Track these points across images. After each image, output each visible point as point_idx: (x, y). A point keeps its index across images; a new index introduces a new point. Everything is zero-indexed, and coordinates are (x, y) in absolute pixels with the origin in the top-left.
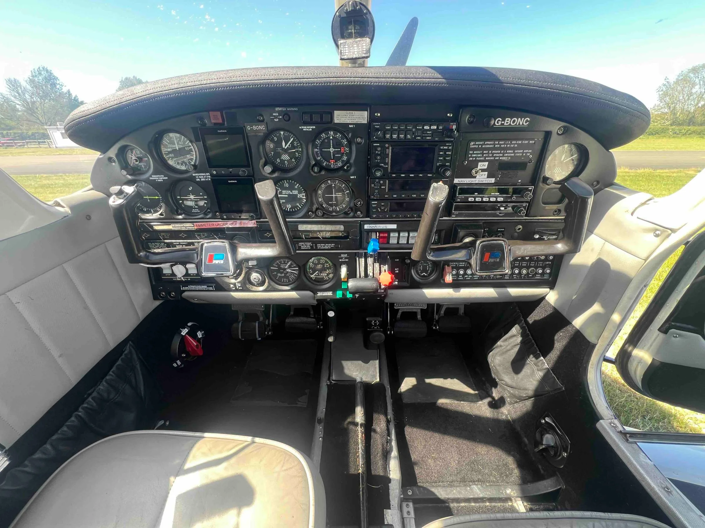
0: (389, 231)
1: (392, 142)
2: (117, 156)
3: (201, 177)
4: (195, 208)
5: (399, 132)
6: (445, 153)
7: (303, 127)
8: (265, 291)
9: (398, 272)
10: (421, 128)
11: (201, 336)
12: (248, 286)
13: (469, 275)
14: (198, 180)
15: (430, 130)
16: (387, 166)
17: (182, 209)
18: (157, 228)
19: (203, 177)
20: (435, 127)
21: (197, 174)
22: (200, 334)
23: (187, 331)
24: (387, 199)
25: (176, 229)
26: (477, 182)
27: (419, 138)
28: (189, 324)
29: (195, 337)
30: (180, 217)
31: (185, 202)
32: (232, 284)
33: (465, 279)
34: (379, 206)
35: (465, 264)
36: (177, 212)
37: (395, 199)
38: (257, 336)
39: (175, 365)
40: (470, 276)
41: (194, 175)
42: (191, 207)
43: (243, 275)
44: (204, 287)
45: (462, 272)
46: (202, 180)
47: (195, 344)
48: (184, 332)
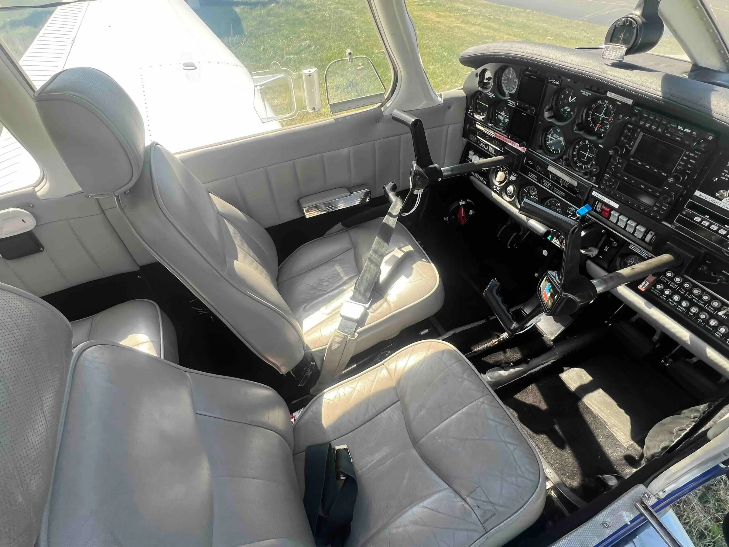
0: (612, 208)
1: (643, 129)
2: (480, 73)
3: (511, 103)
4: (502, 123)
5: (652, 123)
6: (689, 159)
7: (583, 91)
8: (509, 202)
9: (607, 250)
10: (675, 126)
11: (471, 214)
12: (502, 193)
13: (674, 301)
14: (509, 105)
15: (683, 132)
16: (631, 149)
17: (495, 120)
18: (478, 126)
19: (512, 104)
20: (689, 131)
21: (509, 101)
22: (471, 212)
23: (464, 203)
24: (617, 177)
25: (485, 132)
26: (721, 206)
27: (669, 135)
28: (468, 200)
29: (467, 212)
30: (490, 125)
31: (499, 115)
32: (496, 186)
33: (667, 302)
34: (609, 180)
35: (677, 288)
36: (491, 120)
37: (624, 180)
38: (508, 244)
39: (445, 218)
40: (675, 303)
41: (508, 100)
42: (500, 121)
43: (504, 183)
44: (482, 179)
45: (667, 292)
46: (511, 106)
47: (463, 215)
48: (462, 203)
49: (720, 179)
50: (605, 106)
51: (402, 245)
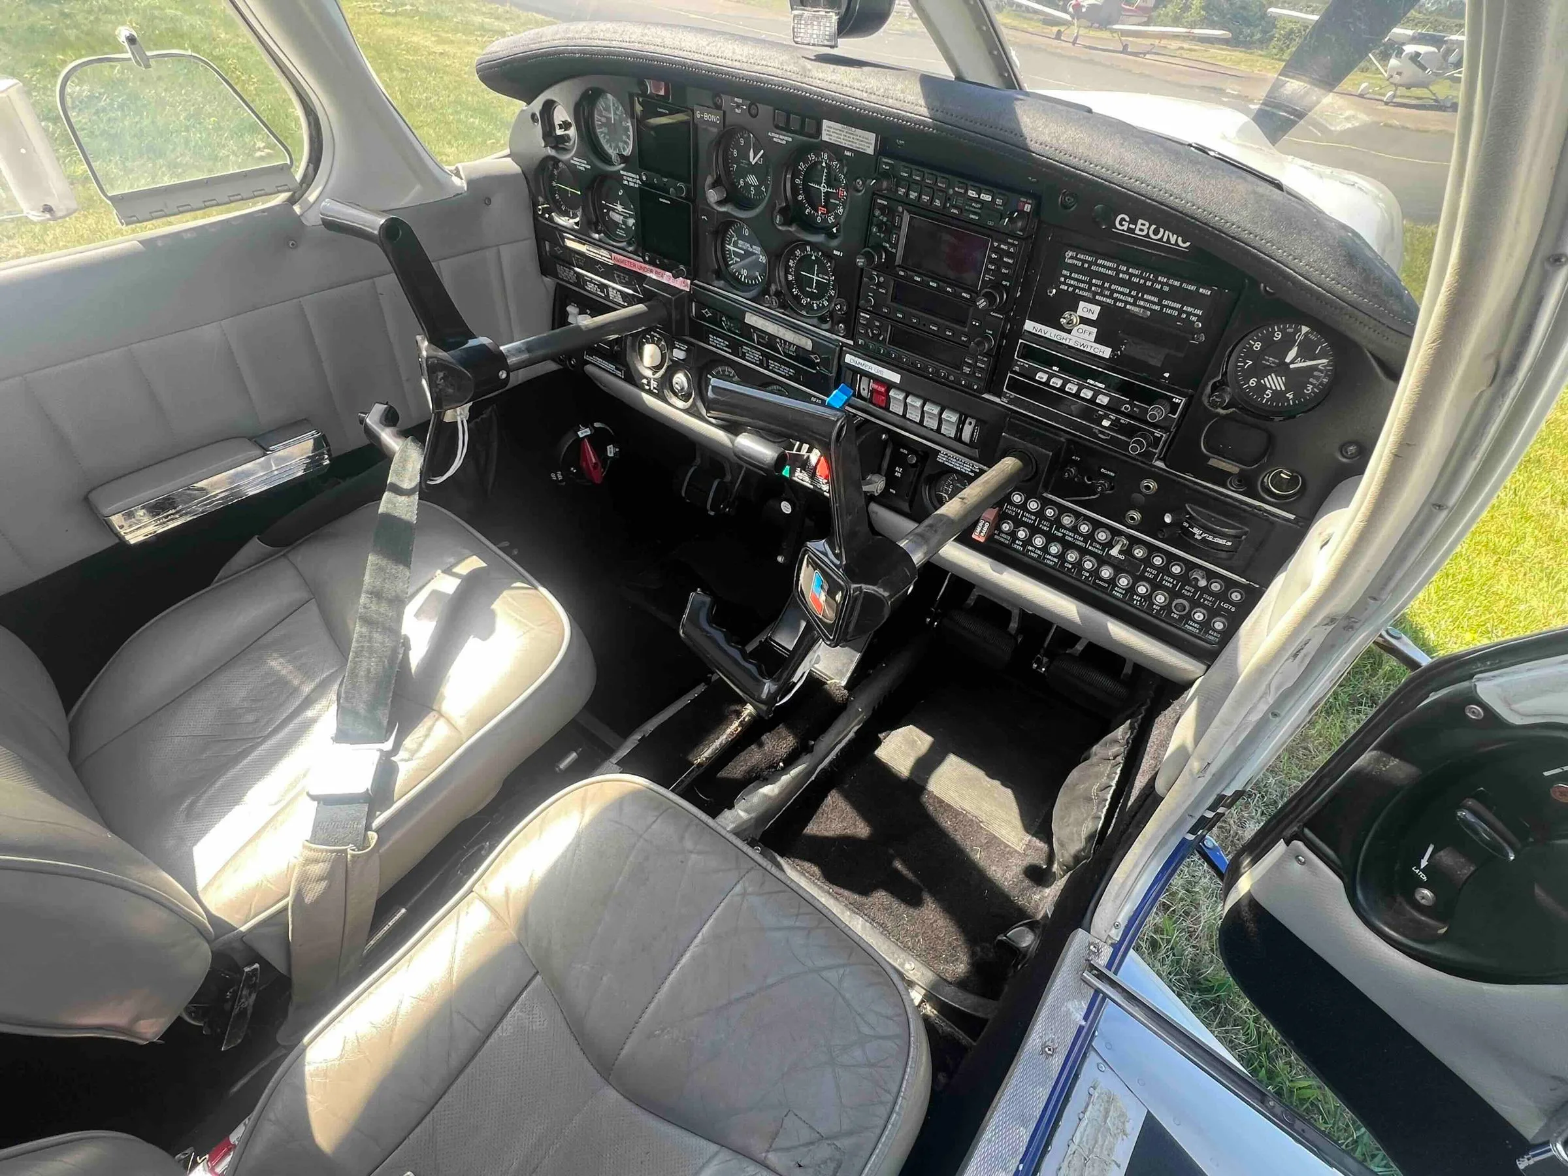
0: (889, 385)
1: (908, 204)
2: (542, 113)
3: (630, 179)
4: (623, 229)
5: (921, 188)
6: (1001, 258)
7: (773, 134)
8: (686, 411)
9: (899, 475)
10: (962, 191)
11: (612, 455)
12: (665, 391)
13: (1036, 548)
14: (626, 182)
15: (977, 201)
16: (894, 251)
17: (604, 223)
18: (571, 244)
19: (632, 180)
20: (988, 198)
21: (625, 173)
22: (611, 451)
23: (589, 433)
24: (885, 316)
25: (590, 254)
26: (1071, 343)
27: (955, 211)
28: (597, 425)
29: (600, 451)
30: (596, 236)
31: (611, 213)
32: (647, 378)
33: (1025, 553)
34: (869, 325)
35: (1035, 521)
36: (596, 224)
37: (898, 321)
38: (708, 507)
39: (553, 475)
40: (1039, 552)
41: (622, 172)
42: (616, 224)
43: (663, 370)
44: (611, 367)
45: (1021, 534)
46: (631, 184)
47: (594, 460)
48: (584, 432)
49: (1059, 291)
50: (824, 164)
51: (452, 560)
